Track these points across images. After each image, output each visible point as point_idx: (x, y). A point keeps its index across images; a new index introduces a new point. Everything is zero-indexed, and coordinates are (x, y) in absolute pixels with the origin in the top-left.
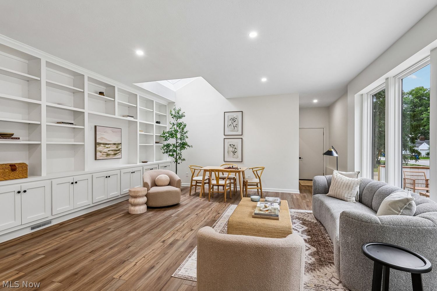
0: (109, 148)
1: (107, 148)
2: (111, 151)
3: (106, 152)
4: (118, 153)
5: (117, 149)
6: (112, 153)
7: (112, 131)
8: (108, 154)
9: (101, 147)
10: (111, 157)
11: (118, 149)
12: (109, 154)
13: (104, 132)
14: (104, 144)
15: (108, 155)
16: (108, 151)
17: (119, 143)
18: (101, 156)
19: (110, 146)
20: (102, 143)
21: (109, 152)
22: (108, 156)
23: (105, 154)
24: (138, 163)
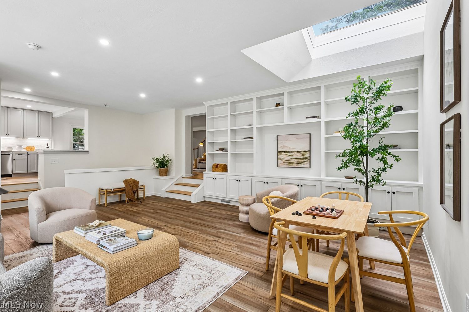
0: (292, 156)
1: (290, 156)
2: (294, 160)
3: (288, 161)
4: (305, 162)
5: (302, 157)
6: (296, 161)
8: (290, 162)
9: (283, 156)
10: (294, 165)
11: (304, 157)
12: (292, 162)
13: (287, 140)
14: (285, 152)
15: (290, 163)
16: (291, 159)
17: (306, 150)
18: (282, 164)
19: (293, 154)
20: (283, 152)
21: (292, 160)
22: (291, 165)
23: (287, 162)
24: (323, 177)
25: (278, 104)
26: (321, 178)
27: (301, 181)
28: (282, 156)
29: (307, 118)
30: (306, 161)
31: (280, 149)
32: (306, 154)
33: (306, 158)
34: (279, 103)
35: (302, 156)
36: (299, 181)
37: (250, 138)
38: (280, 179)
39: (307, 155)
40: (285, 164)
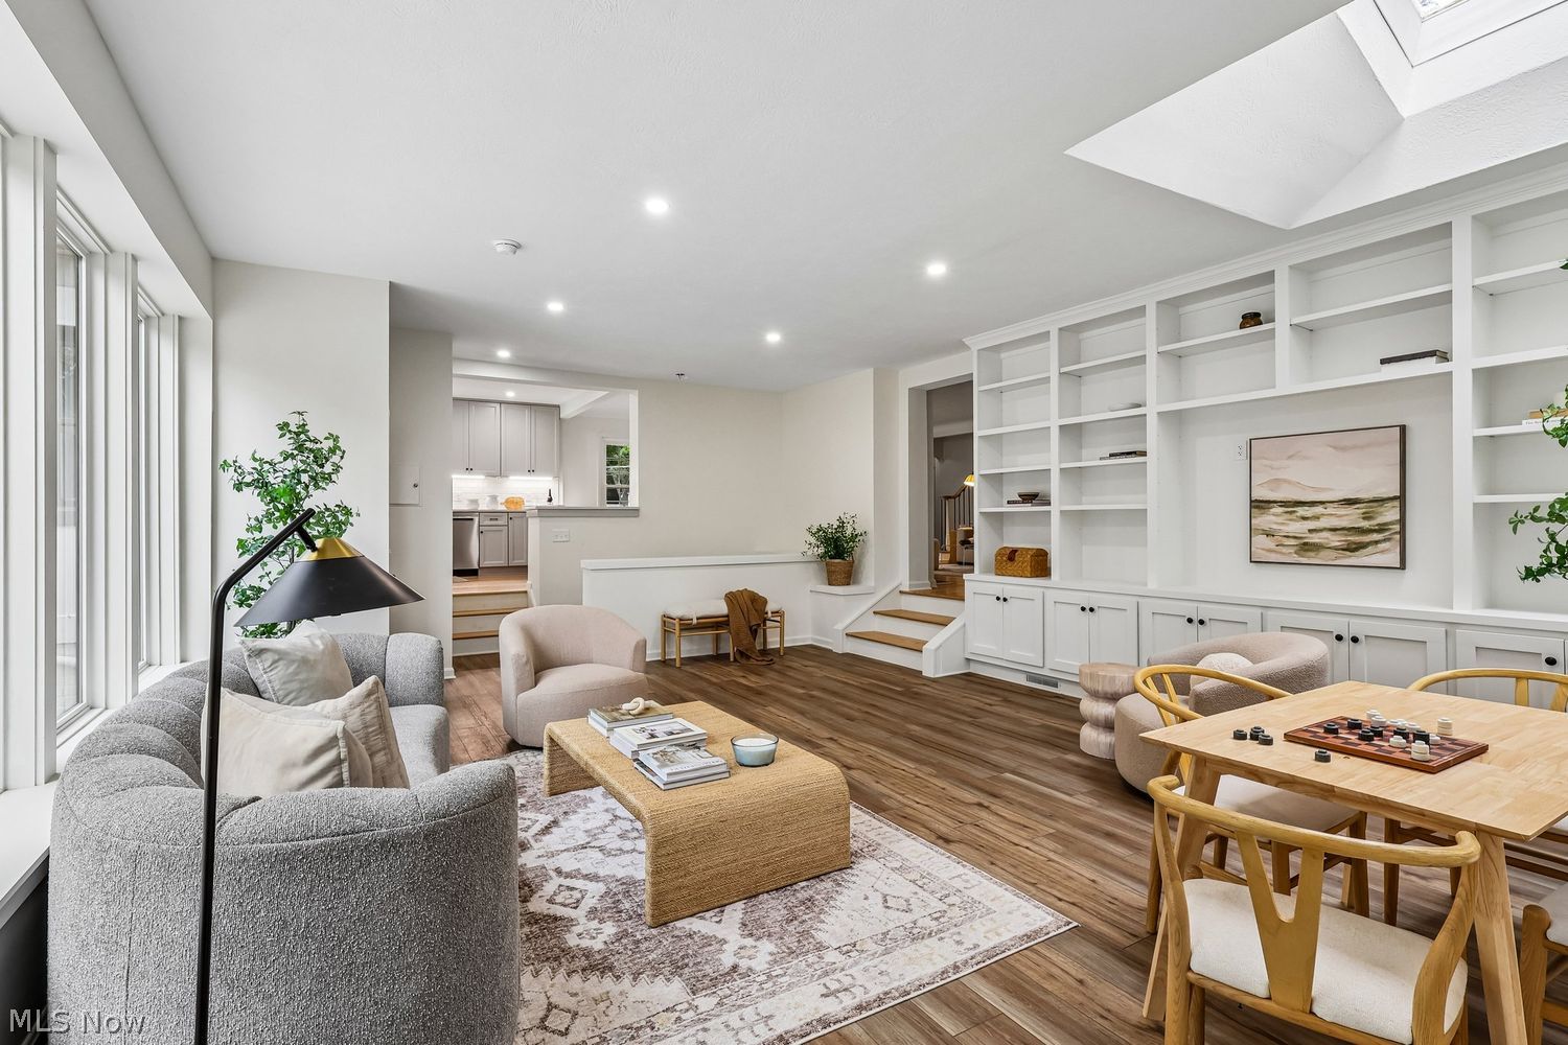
0: (1316, 518)
1: (1304, 518)
3: (1295, 538)
4: (1377, 542)
5: (1365, 524)
6: (1335, 540)
7: (1335, 448)
8: (1305, 544)
9: (1273, 518)
12: (1314, 544)
13: (1290, 457)
14: (1284, 504)
15: (1306, 547)
16: (1309, 531)
17: (1385, 496)
19: (1319, 510)
21: (1314, 535)
22: (1312, 554)
23: (1293, 542)
24: (1465, 606)
25: (1252, 319)
26: (1455, 611)
27: (1353, 620)
28: (1266, 520)
29: (1383, 362)
30: (1385, 540)
31: (1259, 494)
32: (1382, 509)
33: (1381, 529)
34: (1257, 315)
35: (1364, 518)
36: (1346, 619)
37: (1135, 453)
38: (1259, 611)
39: (1390, 514)
40: (1284, 550)
